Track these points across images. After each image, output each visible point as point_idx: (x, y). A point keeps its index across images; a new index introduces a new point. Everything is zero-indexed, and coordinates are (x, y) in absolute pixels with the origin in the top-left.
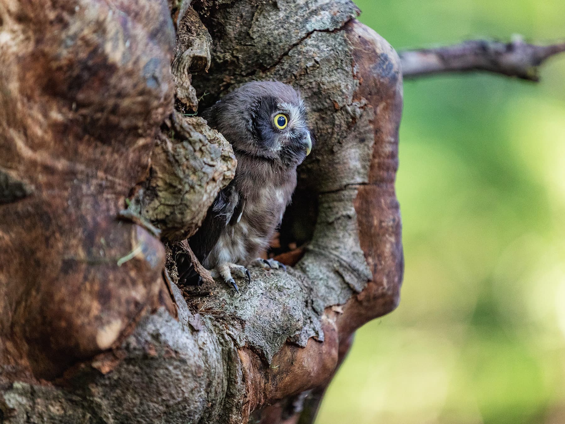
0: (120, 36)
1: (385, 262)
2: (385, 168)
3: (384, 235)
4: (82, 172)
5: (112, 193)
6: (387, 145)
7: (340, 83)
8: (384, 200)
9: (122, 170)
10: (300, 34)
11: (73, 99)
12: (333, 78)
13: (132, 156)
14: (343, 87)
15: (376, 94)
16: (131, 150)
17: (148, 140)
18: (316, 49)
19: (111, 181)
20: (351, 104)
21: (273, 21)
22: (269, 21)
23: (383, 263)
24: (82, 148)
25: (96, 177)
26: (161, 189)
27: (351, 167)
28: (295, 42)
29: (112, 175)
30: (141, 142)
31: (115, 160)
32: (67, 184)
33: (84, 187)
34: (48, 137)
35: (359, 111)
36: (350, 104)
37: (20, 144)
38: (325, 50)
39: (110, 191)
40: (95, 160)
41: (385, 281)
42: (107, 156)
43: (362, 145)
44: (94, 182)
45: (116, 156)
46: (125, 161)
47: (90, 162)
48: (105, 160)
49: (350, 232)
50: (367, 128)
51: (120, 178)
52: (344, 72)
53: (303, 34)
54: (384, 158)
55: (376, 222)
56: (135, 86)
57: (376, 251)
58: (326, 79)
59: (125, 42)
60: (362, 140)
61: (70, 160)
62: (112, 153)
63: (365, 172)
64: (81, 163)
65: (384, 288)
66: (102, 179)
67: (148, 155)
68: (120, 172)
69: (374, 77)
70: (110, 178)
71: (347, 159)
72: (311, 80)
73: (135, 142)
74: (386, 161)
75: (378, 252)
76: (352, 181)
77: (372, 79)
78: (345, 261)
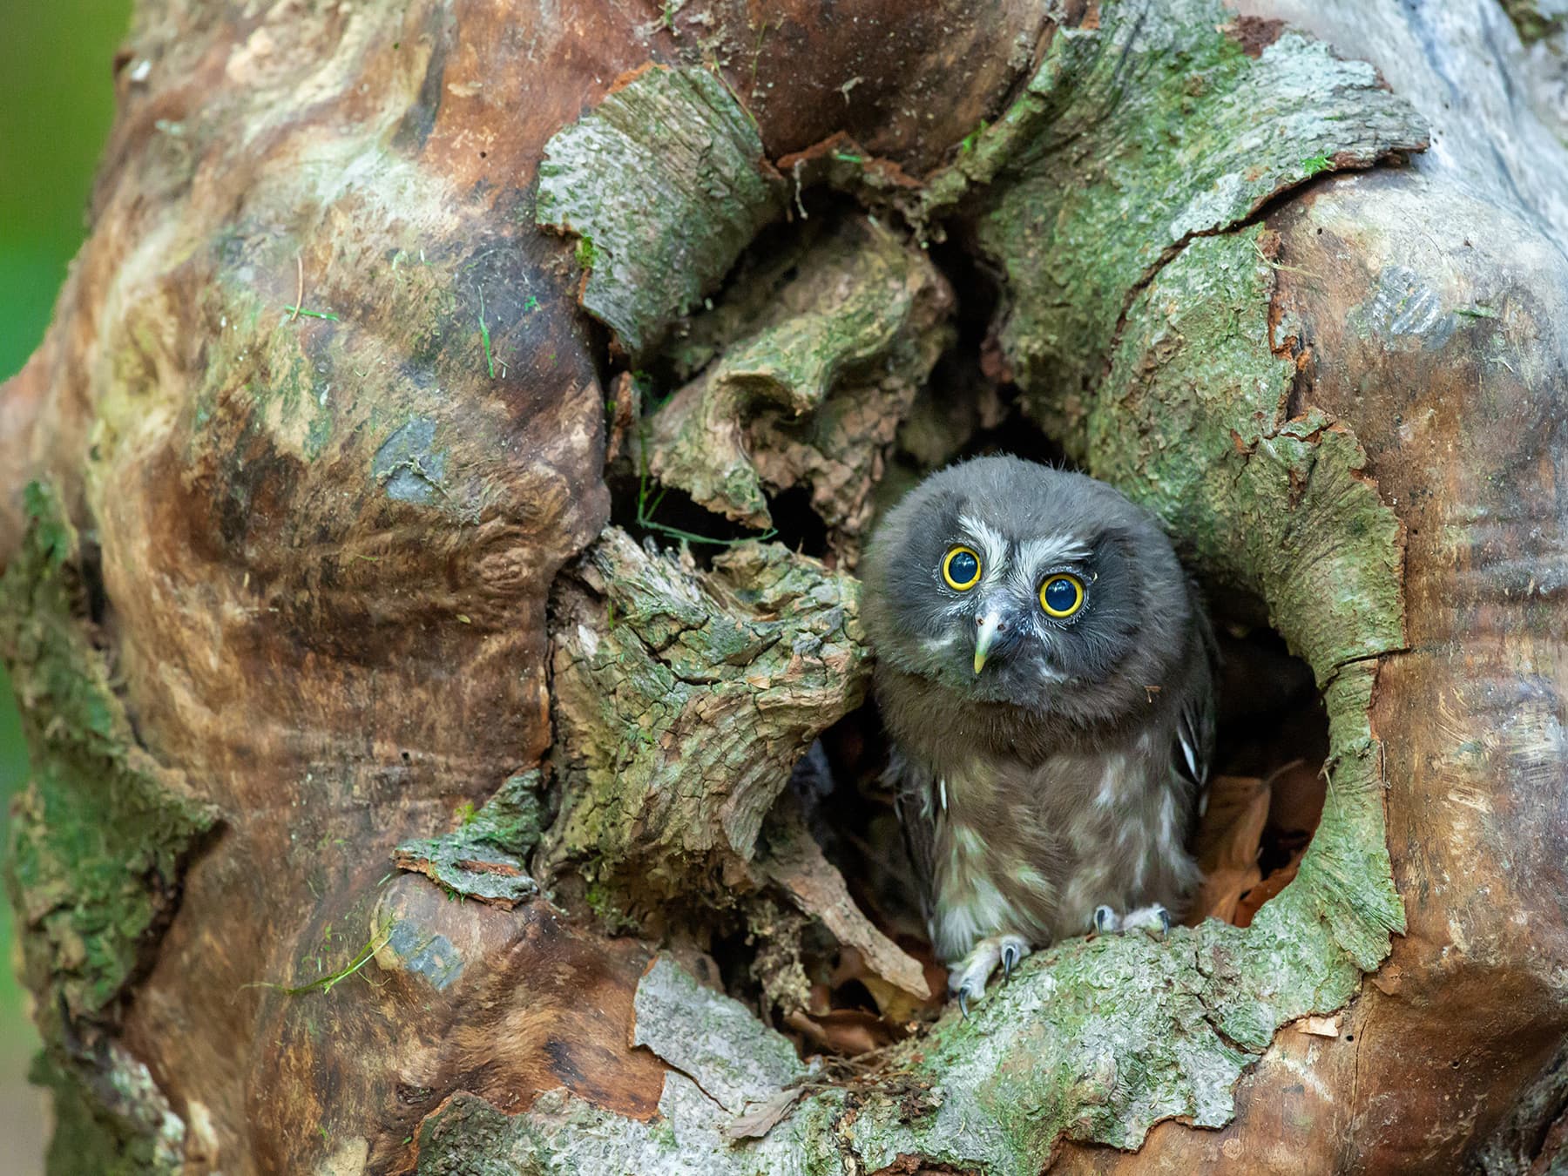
0: (305, 380)
1: (1456, 873)
2: (1449, 598)
3: (1442, 794)
4: (324, 752)
5: (430, 796)
6: (1453, 531)
7: (1239, 378)
8: (1447, 692)
9: (447, 729)
10: (1149, 255)
11: (241, 563)
12: (1222, 367)
13: (471, 687)
14: (1245, 386)
15: (1378, 389)
16: (467, 670)
17: (517, 637)
18: (1177, 290)
19: (420, 763)
20: (1275, 434)
21: (1100, 226)
22: (1090, 230)
23: (1447, 876)
24: (306, 688)
25: (372, 758)
26: (592, 762)
27: (1337, 610)
28: (1136, 280)
29: (421, 747)
30: (493, 646)
31: (422, 707)
32: (289, 789)
33: (335, 790)
34: (232, 671)
35: (1301, 449)
36: (1270, 432)
37: (182, 697)
38: (1200, 288)
39: (425, 790)
40: (357, 714)
41: (1455, 930)
42: (394, 699)
43: (1364, 543)
44: (365, 771)
45: (420, 694)
46: (453, 706)
47: (347, 721)
48: (391, 708)
49: (1363, 797)
50: (1354, 494)
51: (446, 752)
52: (1245, 344)
53: (1155, 253)
54: (1445, 569)
55: (1417, 760)
56: (358, 505)
57: (1424, 846)
58: (1204, 374)
59: (315, 392)
60: (1359, 530)
61: (289, 722)
62: (407, 686)
63: (1393, 618)
64: (318, 726)
65: (1456, 950)
66: (389, 762)
67: (532, 675)
68: (442, 735)
69: (1361, 342)
70: (414, 754)
71: (1321, 589)
72: (1176, 382)
73: (472, 651)
74: (1452, 576)
75: (1431, 846)
76: (1351, 652)
77: (1355, 350)
78: (1340, 885)
